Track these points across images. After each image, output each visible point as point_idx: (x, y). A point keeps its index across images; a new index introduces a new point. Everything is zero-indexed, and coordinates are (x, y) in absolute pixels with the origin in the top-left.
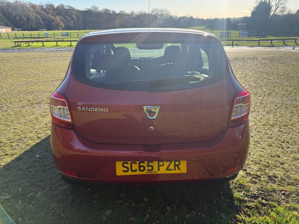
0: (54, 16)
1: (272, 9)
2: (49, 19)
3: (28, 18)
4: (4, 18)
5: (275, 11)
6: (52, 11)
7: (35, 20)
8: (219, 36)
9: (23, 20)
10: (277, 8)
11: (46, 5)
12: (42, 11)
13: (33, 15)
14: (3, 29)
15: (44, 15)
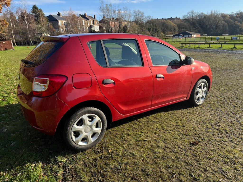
0: (240, 23)
2: (234, 25)
3: (216, 26)
4: (199, 27)
6: (240, 19)
7: (222, 27)
9: (212, 28)
11: (236, 14)
12: (230, 19)
13: (221, 23)
14: (195, 35)
15: (231, 22)
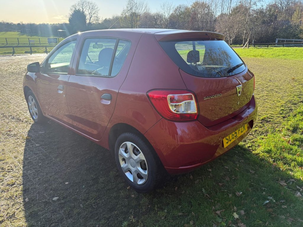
1: (87, 18)
5: (90, 20)
8: (47, 42)
10: (91, 17)
